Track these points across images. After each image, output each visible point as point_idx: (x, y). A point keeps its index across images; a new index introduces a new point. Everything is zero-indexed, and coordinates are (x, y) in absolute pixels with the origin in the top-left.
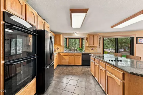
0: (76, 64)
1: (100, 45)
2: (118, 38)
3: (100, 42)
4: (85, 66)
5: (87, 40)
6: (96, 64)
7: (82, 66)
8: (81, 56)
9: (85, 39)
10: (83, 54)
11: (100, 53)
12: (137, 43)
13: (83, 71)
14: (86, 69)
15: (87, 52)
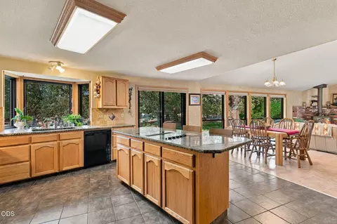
0: (64, 169)
1: (130, 106)
2: (163, 92)
3: (130, 99)
4: (95, 168)
5: (97, 91)
6: (134, 152)
7: (85, 171)
8: (83, 139)
9: (92, 88)
10: (88, 134)
11: (133, 126)
12: (190, 104)
13: (93, 181)
14: (98, 173)
15: (99, 127)
